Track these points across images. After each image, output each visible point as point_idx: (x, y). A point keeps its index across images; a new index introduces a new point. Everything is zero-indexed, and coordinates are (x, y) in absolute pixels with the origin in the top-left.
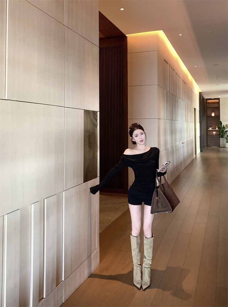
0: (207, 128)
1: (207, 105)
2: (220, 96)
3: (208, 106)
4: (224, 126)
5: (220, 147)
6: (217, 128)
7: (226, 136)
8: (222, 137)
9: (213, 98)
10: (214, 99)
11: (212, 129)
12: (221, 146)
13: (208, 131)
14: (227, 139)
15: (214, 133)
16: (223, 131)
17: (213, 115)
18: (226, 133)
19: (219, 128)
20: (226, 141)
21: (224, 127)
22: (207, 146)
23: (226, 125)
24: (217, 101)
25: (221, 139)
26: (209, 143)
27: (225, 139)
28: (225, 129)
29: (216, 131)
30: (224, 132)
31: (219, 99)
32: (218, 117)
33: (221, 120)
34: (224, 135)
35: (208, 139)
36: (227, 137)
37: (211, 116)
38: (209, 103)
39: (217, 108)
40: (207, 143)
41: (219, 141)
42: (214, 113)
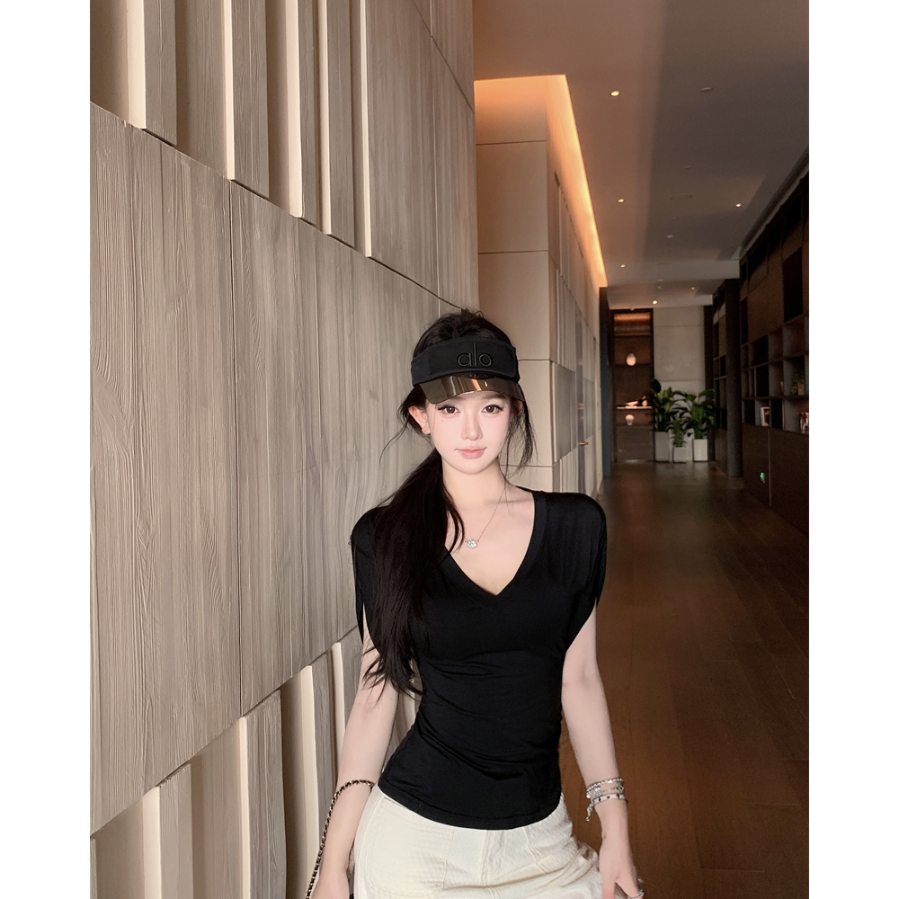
1: (615, 329)
2: (655, 302)
3: (617, 332)
5: (655, 461)
6: (645, 403)
8: (660, 430)
9: (633, 309)
10: (636, 311)
12: (658, 459)
14: (676, 435)
17: (631, 361)
19: (650, 402)
20: (674, 440)
22: (616, 460)
24: (646, 317)
25: (659, 435)
26: (620, 451)
27: (671, 435)
31: (650, 311)
32: (647, 366)
34: (669, 424)
35: (617, 436)
37: (627, 364)
38: (621, 323)
39: (644, 338)
40: (615, 450)
41: (652, 443)
42: (635, 356)
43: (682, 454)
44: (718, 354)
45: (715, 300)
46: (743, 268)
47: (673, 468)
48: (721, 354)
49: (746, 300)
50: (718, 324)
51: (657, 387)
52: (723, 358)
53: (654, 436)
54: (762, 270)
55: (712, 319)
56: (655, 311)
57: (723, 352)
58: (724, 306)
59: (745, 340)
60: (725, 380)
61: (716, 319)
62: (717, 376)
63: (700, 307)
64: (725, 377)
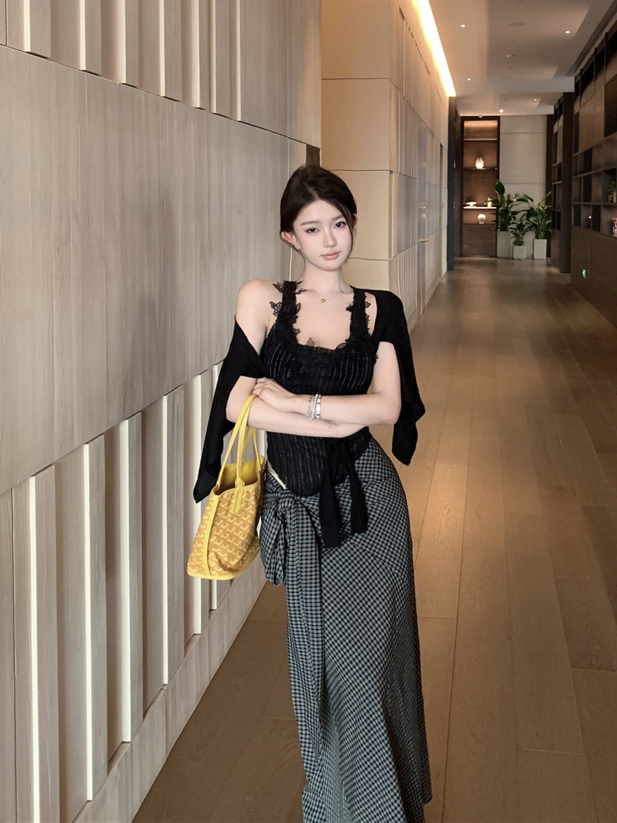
0: (462, 205)
1: (465, 134)
2: (501, 111)
3: (467, 137)
4: (509, 196)
5: (496, 257)
6: (490, 204)
7: (514, 226)
8: (501, 230)
9: (481, 117)
10: (485, 118)
11: (475, 207)
12: (498, 255)
13: (464, 212)
14: (516, 235)
15: (482, 216)
16: (506, 211)
17: (480, 165)
18: (515, 218)
19: (495, 202)
20: (514, 239)
21: (510, 202)
22: (461, 255)
23: (517, 195)
24: (494, 124)
25: (501, 236)
26: (465, 247)
27: (512, 235)
28: (512, 206)
29: (488, 213)
30: (510, 214)
31: (497, 118)
32: (493, 172)
33: (502, 179)
34: (510, 224)
35: (464, 234)
36: (516, 229)
37: (475, 167)
38: (469, 130)
39: (493, 143)
40: (461, 247)
41: (495, 241)
42: (483, 159)
43: (521, 252)
44: (556, 162)
45: (555, 111)
46: (577, 85)
47: (513, 264)
48: (558, 163)
49: (578, 113)
50: (557, 133)
51: (501, 189)
52: (560, 165)
53: (496, 234)
54: (590, 88)
55: (553, 129)
56: (501, 119)
57: (559, 160)
58: (562, 117)
59: (576, 150)
60: (560, 184)
61: (555, 129)
62: (554, 181)
63: (544, 115)
64: (560, 182)
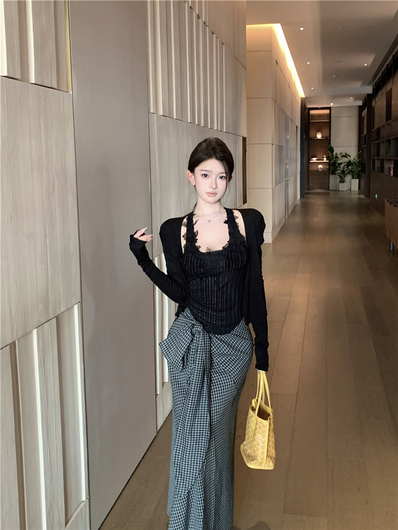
0: (309, 160)
1: (310, 118)
2: (332, 104)
3: (311, 120)
4: (336, 154)
5: (329, 190)
6: (325, 159)
7: (339, 172)
8: (332, 174)
9: (320, 108)
10: (322, 108)
11: (316, 161)
13: (310, 164)
14: (341, 177)
15: (320, 166)
16: (335, 163)
18: (340, 167)
19: (328, 158)
20: (339, 180)
21: (337, 157)
22: (308, 189)
23: (341, 154)
24: (327, 112)
25: (332, 177)
26: (311, 184)
27: (338, 177)
28: (338, 160)
29: (324, 165)
30: (337, 165)
31: (329, 108)
32: (327, 140)
33: (333, 144)
34: (337, 171)
35: (310, 177)
36: (340, 174)
37: (316, 138)
38: (313, 116)
39: (326, 123)
40: (308, 184)
41: (328, 181)
42: (321, 133)
43: (343, 187)
45: (363, 104)
46: (373, 90)
47: (338, 194)
48: (364, 134)
49: (374, 106)
50: (363, 117)
51: (332, 150)
53: (329, 176)
55: (362, 114)
56: (332, 109)
59: (373, 128)
62: (362, 145)
63: (357, 106)
64: (365, 146)
